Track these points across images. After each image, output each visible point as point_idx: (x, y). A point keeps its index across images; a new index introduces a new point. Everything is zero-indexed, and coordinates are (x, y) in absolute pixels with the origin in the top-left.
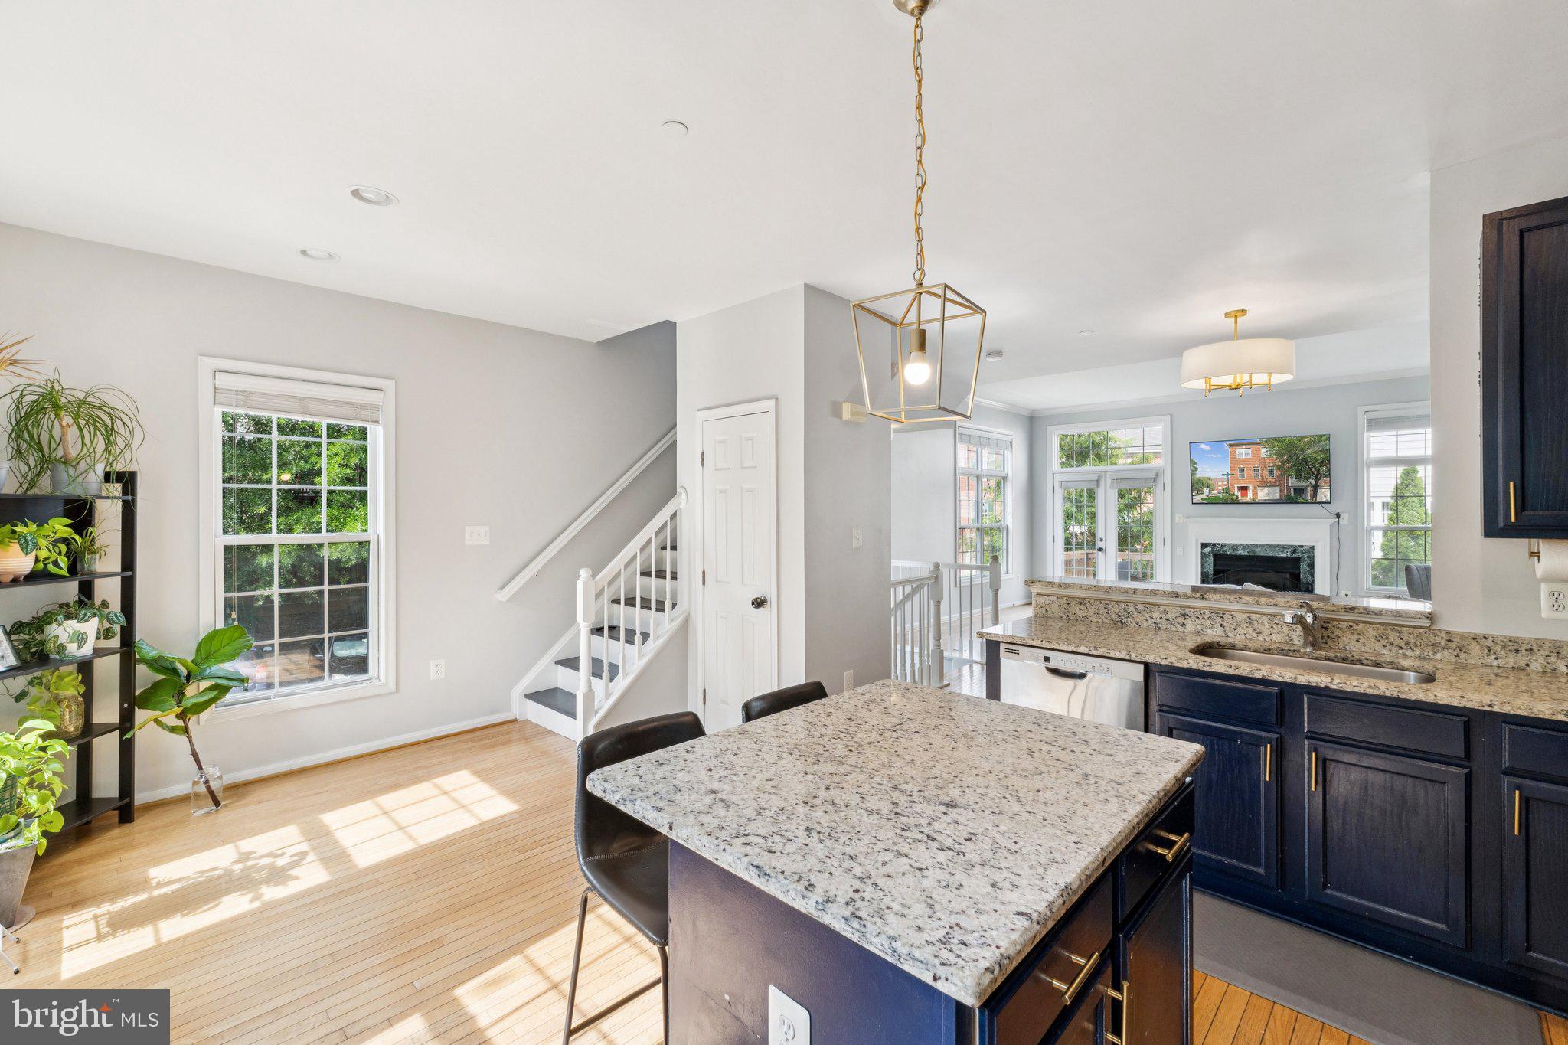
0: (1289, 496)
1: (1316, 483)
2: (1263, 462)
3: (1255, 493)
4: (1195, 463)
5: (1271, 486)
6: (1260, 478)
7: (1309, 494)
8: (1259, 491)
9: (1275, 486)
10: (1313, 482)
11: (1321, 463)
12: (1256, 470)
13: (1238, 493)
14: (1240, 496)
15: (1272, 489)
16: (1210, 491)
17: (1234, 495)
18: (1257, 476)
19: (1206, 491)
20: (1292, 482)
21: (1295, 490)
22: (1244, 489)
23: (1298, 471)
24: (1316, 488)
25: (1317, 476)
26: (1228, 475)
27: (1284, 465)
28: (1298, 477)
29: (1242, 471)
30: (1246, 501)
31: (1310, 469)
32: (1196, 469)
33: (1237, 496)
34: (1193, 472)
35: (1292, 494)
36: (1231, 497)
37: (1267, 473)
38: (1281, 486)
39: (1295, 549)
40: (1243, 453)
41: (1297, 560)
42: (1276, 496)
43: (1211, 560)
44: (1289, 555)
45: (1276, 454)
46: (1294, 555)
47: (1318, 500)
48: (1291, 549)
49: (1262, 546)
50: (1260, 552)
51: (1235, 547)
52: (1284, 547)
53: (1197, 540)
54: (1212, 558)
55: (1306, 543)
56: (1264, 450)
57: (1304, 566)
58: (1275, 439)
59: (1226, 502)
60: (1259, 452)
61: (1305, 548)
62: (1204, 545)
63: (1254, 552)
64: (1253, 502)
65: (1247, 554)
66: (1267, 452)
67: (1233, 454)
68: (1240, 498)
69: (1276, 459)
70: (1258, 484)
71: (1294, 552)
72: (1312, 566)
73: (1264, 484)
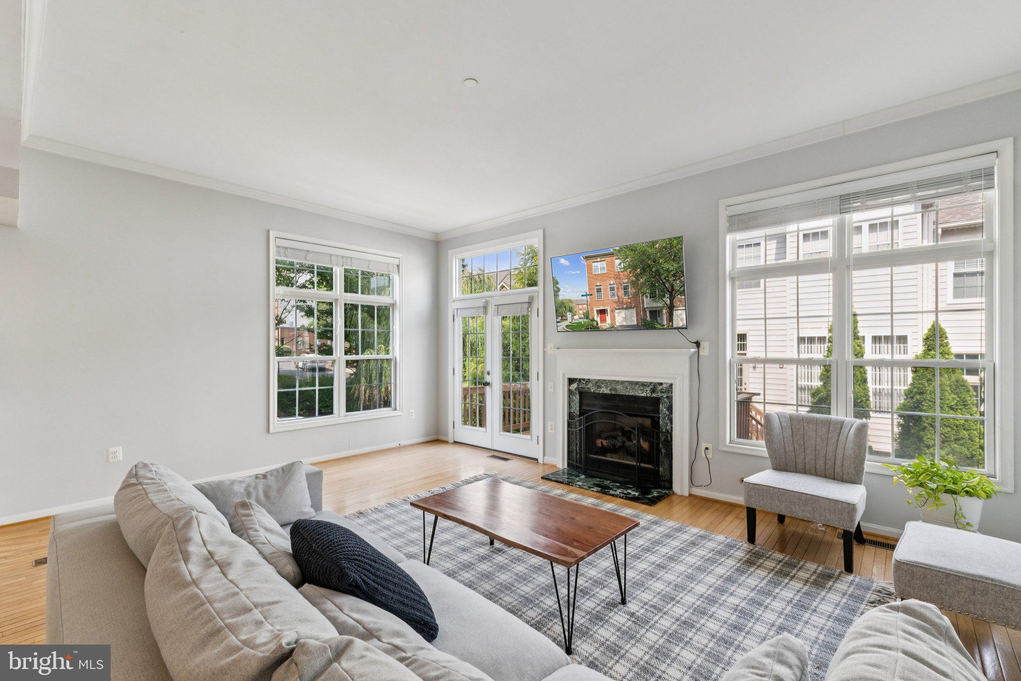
0: (645, 320)
1: (671, 301)
2: (617, 277)
3: (613, 318)
4: (557, 283)
5: (627, 308)
6: (616, 298)
7: (665, 317)
8: (616, 315)
9: (631, 308)
10: (668, 302)
11: (674, 275)
12: (612, 289)
13: (597, 318)
14: (599, 322)
15: (628, 312)
16: (573, 316)
17: (593, 320)
18: (613, 295)
19: (569, 315)
20: (648, 302)
21: (650, 312)
22: (602, 312)
23: (653, 286)
24: (671, 308)
25: (671, 293)
26: (586, 295)
27: (638, 280)
28: (653, 296)
29: (599, 290)
30: (604, 328)
31: (664, 283)
32: (559, 290)
33: (597, 322)
34: (556, 292)
35: (648, 319)
36: (591, 323)
37: (623, 292)
38: (637, 307)
39: (654, 387)
40: (599, 266)
41: (657, 401)
42: (633, 321)
43: (576, 398)
44: (648, 395)
45: (629, 266)
46: (654, 395)
47: (675, 326)
48: (651, 387)
49: (623, 382)
50: (621, 391)
51: (598, 383)
52: (644, 385)
53: (564, 375)
54: (578, 396)
55: (666, 381)
56: (617, 262)
57: (663, 408)
58: (627, 247)
59: (587, 329)
60: (613, 262)
61: (664, 386)
62: (571, 381)
63: (615, 390)
64: (612, 329)
65: (608, 392)
66: (620, 264)
67: (590, 268)
68: (600, 324)
69: (630, 273)
70: (615, 305)
71: (653, 391)
72: (670, 409)
73: (621, 306)
